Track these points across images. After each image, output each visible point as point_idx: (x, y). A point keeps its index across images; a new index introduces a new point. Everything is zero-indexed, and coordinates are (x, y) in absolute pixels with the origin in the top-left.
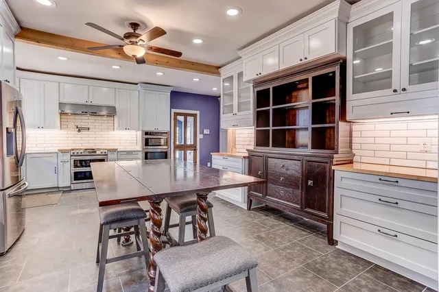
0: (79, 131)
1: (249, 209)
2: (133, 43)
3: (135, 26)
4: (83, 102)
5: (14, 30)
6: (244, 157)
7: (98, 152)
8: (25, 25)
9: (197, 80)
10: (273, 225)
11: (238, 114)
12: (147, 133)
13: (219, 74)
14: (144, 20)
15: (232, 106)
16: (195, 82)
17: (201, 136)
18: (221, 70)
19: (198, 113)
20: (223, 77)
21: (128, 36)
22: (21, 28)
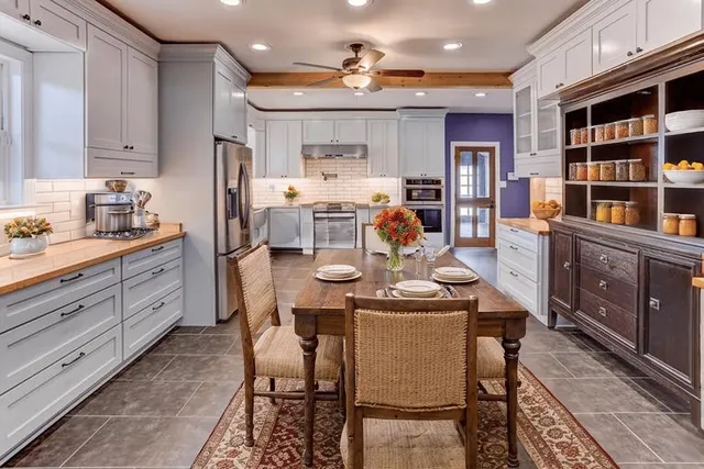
0: (325, 179)
1: (551, 328)
2: (354, 72)
3: (356, 47)
4: (328, 142)
5: (245, 79)
6: (541, 233)
7: (344, 209)
8: (254, 71)
9: (483, 95)
10: (582, 368)
11: (539, 153)
12: (409, 182)
13: (510, 85)
14: (366, 38)
15: (529, 139)
16: (480, 99)
17: (504, 184)
18: (512, 78)
19: (497, 145)
20: (515, 90)
21: (347, 63)
22: (251, 74)
